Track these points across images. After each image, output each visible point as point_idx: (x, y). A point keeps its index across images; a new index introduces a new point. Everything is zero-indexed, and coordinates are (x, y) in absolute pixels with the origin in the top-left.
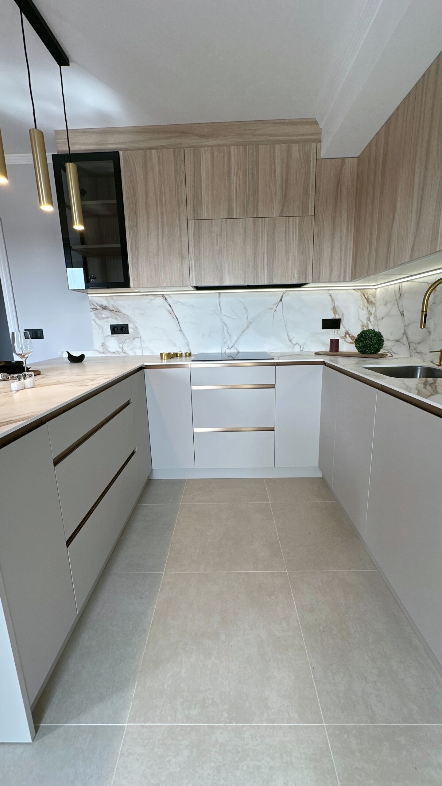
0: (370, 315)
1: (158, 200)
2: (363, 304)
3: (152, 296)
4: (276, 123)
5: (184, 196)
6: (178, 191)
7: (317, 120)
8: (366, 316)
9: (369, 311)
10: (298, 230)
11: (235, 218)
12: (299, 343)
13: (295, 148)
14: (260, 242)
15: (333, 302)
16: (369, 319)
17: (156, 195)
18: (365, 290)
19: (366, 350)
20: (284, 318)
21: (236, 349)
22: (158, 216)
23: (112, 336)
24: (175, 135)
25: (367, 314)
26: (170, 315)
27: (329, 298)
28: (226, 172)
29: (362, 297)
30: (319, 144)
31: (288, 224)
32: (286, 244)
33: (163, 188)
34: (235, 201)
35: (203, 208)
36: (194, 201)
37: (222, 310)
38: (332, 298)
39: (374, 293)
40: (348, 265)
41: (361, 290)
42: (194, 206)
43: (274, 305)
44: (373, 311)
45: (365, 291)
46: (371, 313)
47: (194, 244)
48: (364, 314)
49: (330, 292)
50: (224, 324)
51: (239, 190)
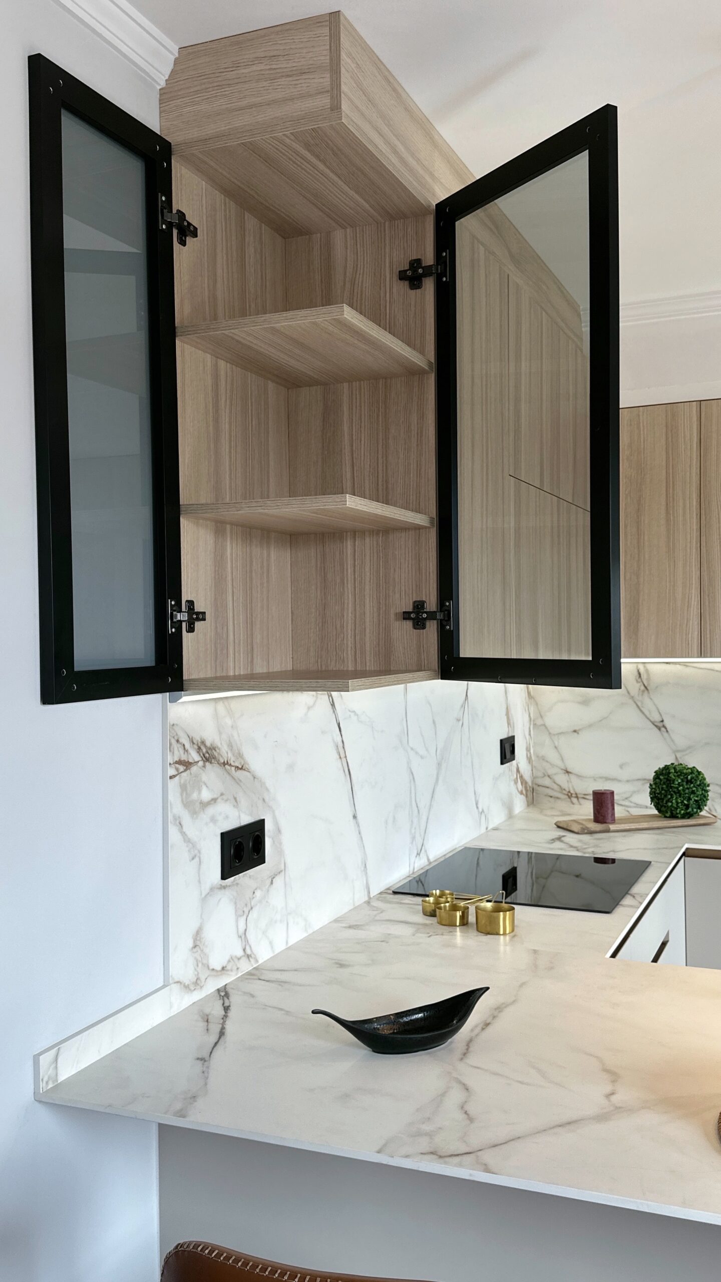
2: (526, 699)
7: (581, 313)
8: (528, 725)
9: (529, 714)
12: (484, 809)
15: (506, 697)
20: (470, 743)
21: (426, 851)
23: (224, 887)
25: (528, 721)
26: (340, 763)
37: (409, 732)
43: (461, 708)
46: (531, 718)
50: (412, 778)
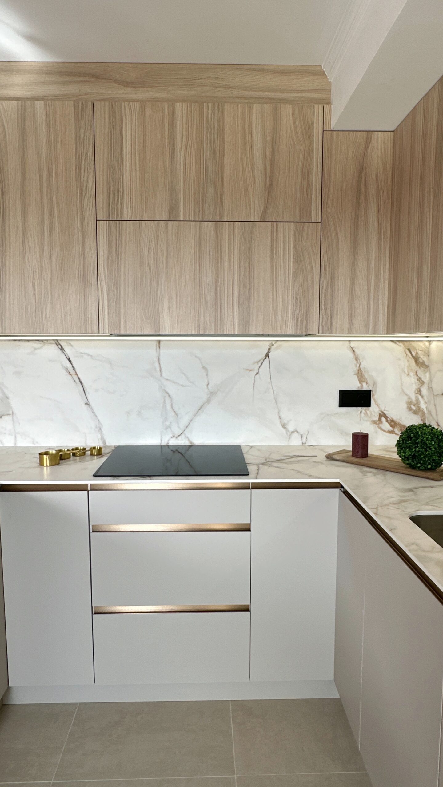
0: (422, 386)
1: (45, 184)
2: (409, 366)
3: (38, 342)
4: (254, 70)
5: (91, 181)
6: (80, 172)
7: (324, 69)
8: (415, 387)
9: (419, 379)
10: (294, 244)
11: (181, 220)
12: (298, 430)
13: (286, 111)
14: (227, 262)
15: (357, 362)
16: (419, 392)
17: (41, 176)
18: (411, 343)
19: (417, 464)
20: (272, 386)
21: (188, 438)
22: (43, 211)
24: (78, 79)
25: (415, 383)
26: (69, 377)
27: (351, 355)
28: (167, 144)
29: (407, 355)
30: (326, 106)
31: (275, 235)
32: (272, 267)
33: (54, 165)
34: (182, 192)
35: (125, 201)
36: (109, 189)
37: (163, 370)
38: (355, 354)
39: (427, 348)
40: (381, 307)
41: (405, 343)
42: (108, 197)
43: (255, 363)
44: (426, 377)
45: (411, 345)
46: (423, 383)
47: (108, 262)
48: (411, 383)
49: (352, 344)
50: (166, 395)
51: (190, 175)
